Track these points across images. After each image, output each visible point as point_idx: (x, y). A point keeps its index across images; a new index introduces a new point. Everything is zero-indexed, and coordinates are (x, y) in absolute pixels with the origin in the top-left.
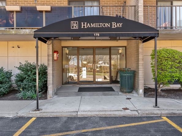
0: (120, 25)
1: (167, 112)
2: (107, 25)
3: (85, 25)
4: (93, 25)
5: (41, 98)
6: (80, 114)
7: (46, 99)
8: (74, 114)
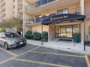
0: (67, 17)
1: (88, 53)
2: (62, 17)
3: (55, 19)
4: (57, 18)
5: (44, 41)
6: (52, 48)
7: (48, 41)
8: (50, 47)
